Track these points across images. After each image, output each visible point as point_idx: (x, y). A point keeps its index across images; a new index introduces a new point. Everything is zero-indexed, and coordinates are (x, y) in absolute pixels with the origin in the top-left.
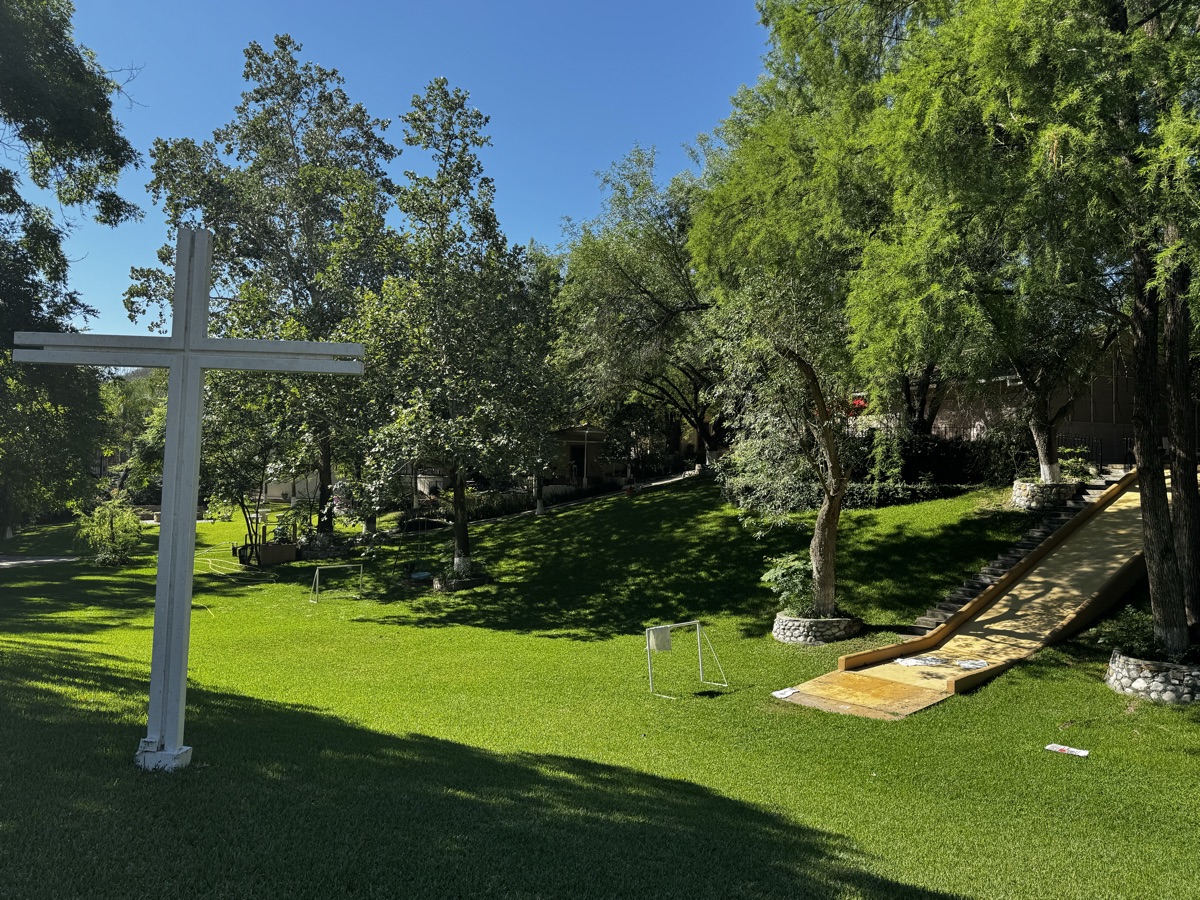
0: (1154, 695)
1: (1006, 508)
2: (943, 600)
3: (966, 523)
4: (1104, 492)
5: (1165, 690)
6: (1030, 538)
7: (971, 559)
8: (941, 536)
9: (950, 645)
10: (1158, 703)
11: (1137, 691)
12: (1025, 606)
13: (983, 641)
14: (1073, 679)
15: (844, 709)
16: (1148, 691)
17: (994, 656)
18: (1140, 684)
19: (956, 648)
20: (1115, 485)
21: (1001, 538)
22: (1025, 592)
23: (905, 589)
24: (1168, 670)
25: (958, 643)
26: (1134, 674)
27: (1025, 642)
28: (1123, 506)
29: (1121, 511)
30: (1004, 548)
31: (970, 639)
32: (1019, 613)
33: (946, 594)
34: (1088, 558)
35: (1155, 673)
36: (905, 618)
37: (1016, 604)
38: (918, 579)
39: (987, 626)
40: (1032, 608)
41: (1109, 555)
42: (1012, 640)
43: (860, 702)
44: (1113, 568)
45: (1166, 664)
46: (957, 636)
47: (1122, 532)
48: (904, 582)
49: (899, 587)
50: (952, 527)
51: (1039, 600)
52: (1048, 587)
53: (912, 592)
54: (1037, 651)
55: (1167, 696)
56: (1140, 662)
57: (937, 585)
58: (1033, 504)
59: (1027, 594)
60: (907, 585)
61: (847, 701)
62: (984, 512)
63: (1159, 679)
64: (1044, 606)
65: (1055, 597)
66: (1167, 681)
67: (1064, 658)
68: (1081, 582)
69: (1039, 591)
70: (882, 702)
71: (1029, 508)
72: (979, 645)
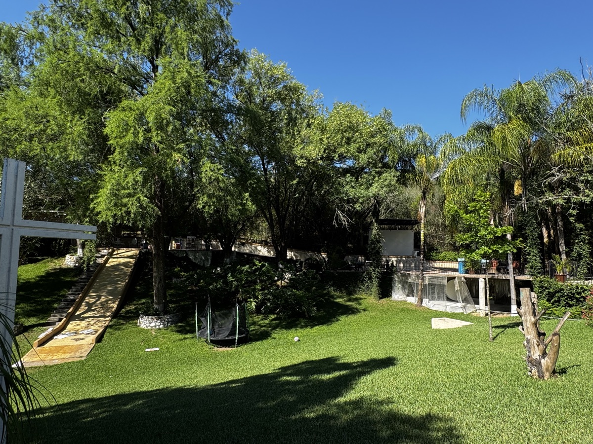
0: (157, 327)
1: (64, 266)
2: (55, 309)
3: (48, 274)
4: (104, 259)
5: (160, 324)
6: (82, 279)
7: (60, 289)
8: (39, 281)
9: (69, 326)
10: (159, 329)
11: (152, 327)
12: (94, 306)
13: (84, 322)
14: (128, 327)
15: (56, 362)
16: (155, 326)
17: (92, 327)
18: (153, 324)
19: (74, 327)
20: (106, 257)
21: (68, 280)
22: (91, 300)
23: (34, 306)
24: (161, 318)
25: (73, 325)
26: (151, 321)
27: (102, 319)
28: (112, 264)
29: (112, 266)
30: (72, 284)
31: (78, 322)
32: (93, 308)
33: (56, 305)
34: (109, 284)
35: (157, 319)
36: (42, 319)
37: (90, 306)
38: (39, 301)
39: (82, 316)
40: (97, 306)
41: (116, 283)
42: (96, 319)
43: (60, 357)
44: (120, 287)
45: (161, 316)
46: (71, 322)
47: (116, 273)
48: (32, 303)
49: (30, 306)
50: (42, 276)
51: (98, 302)
52: (99, 297)
53: (39, 307)
54: (111, 321)
55: (161, 326)
56: (153, 317)
57: (49, 303)
58: (77, 265)
59: (92, 300)
60: (34, 305)
61: (53, 358)
62: (55, 269)
63: (159, 321)
64: (101, 303)
65: (103, 300)
66: (161, 321)
67: (122, 322)
68: (110, 293)
69: (97, 299)
70: (70, 354)
71: (75, 266)
72: (83, 324)
